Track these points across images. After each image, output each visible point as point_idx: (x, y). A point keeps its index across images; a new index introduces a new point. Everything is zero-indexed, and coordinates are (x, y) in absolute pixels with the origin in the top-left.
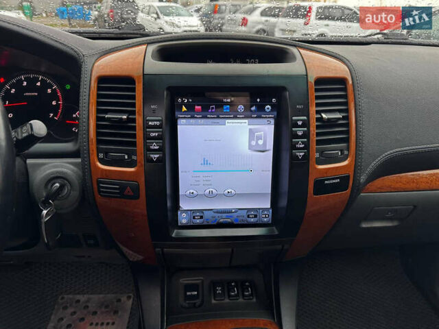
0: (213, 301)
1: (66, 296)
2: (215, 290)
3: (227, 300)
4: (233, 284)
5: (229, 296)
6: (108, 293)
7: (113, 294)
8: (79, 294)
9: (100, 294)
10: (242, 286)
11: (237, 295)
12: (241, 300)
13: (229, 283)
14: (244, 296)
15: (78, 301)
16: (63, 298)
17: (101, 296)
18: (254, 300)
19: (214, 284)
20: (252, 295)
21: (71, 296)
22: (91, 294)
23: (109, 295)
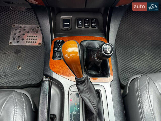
0: (77, 28)
1: (15, 25)
2: (78, 23)
3: (83, 28)
4: (87, 20)
5: (85, 26)
6: (33, 24)
7: (35, 24)
8: (20, 24)
9: (30, 24)
10: (91, 21)
11: (89, 25)
12: (90, 28)
13: (85, 20)
14: (92, 26)
15: (21, 27)
16: (14, 26)
17: (30, 25)
18: (97, 28)
19: (78, 20)
20: (96, 26)
21: (17, 25)
22: (26, 24)
23: (34, 25)
